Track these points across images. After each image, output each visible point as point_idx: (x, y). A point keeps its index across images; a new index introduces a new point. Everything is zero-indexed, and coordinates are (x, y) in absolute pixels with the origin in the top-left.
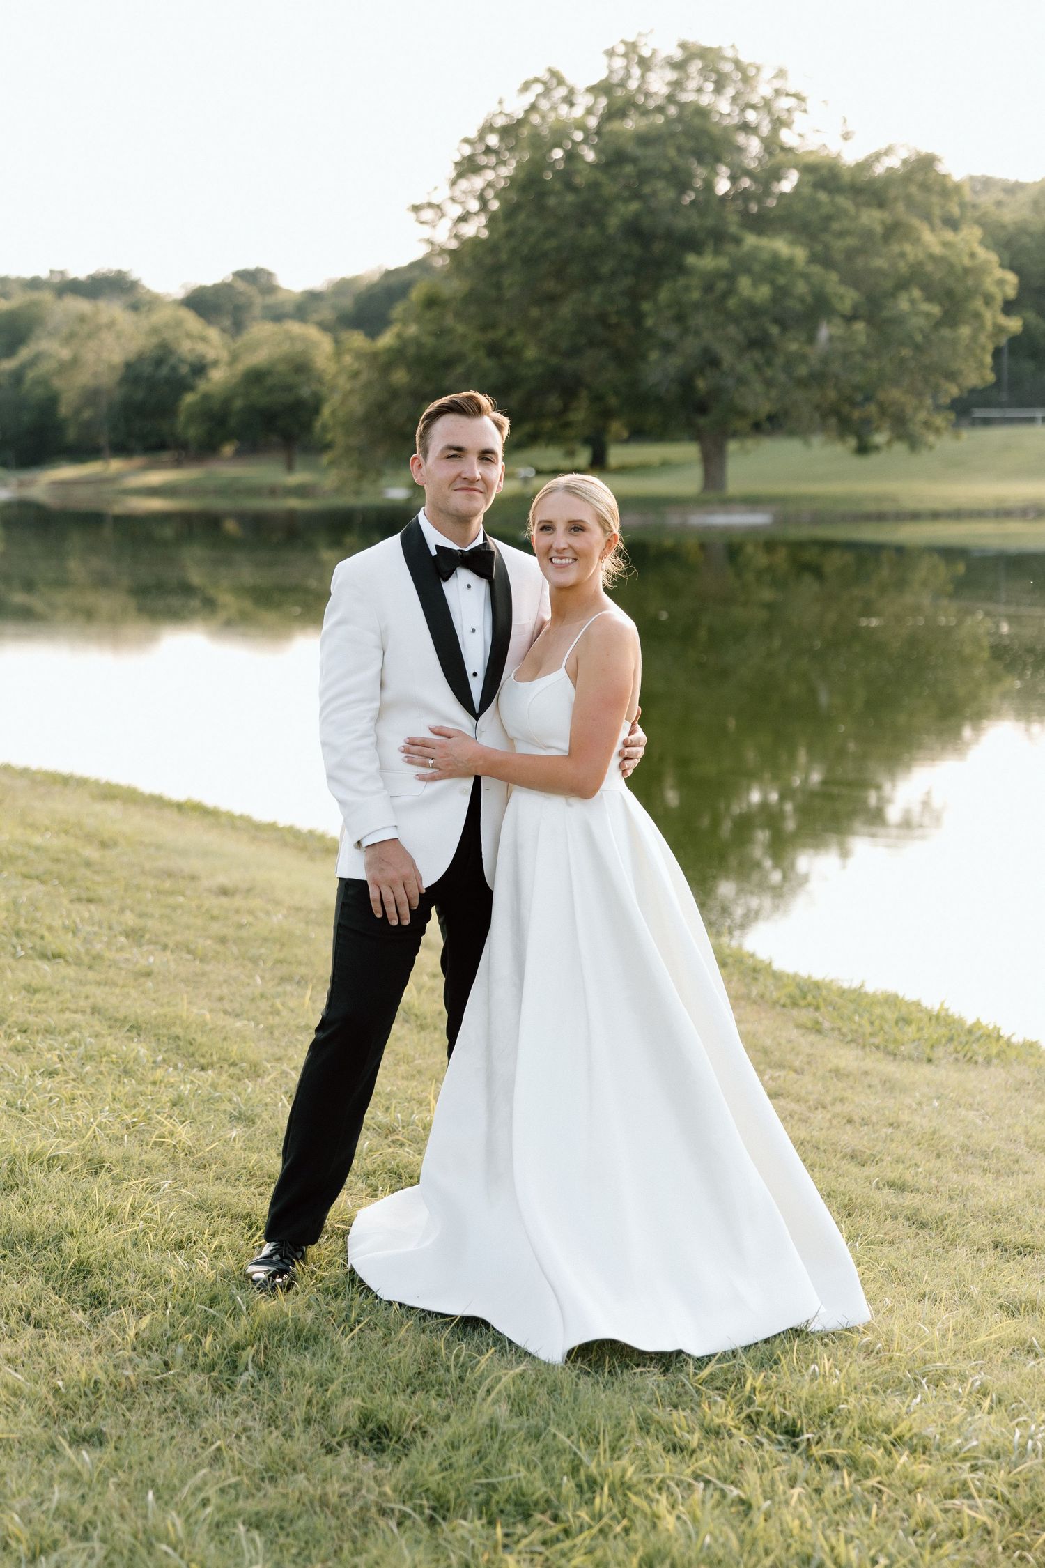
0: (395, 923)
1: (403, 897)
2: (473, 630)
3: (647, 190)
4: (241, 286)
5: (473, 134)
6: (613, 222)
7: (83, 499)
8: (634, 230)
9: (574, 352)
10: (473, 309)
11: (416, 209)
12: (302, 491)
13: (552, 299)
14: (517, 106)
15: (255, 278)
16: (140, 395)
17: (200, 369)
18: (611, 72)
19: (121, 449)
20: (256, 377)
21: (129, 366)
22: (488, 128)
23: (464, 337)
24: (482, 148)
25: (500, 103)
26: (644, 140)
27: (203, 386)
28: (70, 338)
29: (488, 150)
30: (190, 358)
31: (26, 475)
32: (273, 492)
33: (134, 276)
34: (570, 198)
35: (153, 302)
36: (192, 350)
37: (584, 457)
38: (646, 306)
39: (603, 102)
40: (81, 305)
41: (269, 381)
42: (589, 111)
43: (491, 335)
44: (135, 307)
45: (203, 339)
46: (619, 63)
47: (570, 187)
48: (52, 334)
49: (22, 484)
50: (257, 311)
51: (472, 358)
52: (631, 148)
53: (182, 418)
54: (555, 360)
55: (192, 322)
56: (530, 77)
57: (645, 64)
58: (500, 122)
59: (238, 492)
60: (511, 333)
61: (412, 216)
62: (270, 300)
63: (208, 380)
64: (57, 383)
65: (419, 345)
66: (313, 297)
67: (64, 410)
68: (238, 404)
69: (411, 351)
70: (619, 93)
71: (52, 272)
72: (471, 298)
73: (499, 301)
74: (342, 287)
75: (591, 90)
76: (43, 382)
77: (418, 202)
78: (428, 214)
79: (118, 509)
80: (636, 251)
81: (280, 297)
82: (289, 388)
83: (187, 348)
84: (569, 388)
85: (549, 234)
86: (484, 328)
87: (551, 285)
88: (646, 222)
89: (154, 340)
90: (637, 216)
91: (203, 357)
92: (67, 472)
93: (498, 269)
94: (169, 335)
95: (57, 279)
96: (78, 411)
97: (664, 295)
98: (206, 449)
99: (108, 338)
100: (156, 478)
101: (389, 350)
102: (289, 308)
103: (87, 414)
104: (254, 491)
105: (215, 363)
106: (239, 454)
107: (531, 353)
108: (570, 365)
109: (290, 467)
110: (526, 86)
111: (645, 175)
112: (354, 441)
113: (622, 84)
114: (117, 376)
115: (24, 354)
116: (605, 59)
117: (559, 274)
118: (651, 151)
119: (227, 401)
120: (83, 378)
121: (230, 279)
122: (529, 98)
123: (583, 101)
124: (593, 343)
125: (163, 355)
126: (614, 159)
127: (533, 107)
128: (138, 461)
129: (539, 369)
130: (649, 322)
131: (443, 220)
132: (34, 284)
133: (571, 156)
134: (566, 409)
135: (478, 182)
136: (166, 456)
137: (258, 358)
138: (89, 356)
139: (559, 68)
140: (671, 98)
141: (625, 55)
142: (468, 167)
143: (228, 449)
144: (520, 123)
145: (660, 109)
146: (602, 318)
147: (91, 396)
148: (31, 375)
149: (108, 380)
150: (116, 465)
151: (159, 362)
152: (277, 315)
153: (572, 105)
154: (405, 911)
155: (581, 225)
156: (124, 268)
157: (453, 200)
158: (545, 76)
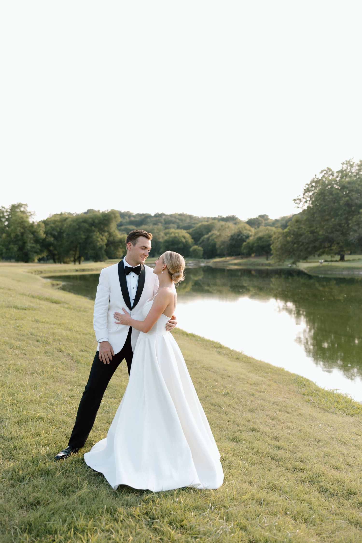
0: (105, 363)
1: (107, 357)
2: (133, 288)
3: (350, 194)
4: (260, 219)
5: (309, 183)
6: (342, 202)
7: (220, 266)
8: (348, 204)
9: (332, 232)
10: (307, 223)
11: (295, 200)
12: (269, 265)
13: (327, 220)
14: (320, 176)
15: (264, 217)
16: (234, 243)
17: (248, 237)
18: (343, 168)
19: (230, 255)
20: (260, 239)
21: (232, 236)
22: (313, 181)
23: (305, 229)
24: (310, 186)
25: (316, 176)
26: (349, 183)
27: (248, 241)
28: (219, 230)
29: (312, 186)
30: (245, 234)
31: (208, 260)
32: (263, 265)
33: (236, 217)
34: (331, 197)
35: (240, 222)
36: (246, 233)
37: (338, 257)
38: (350, 222)
39: (340, 174)
40: (223, 223)
41: (263, 240)
42: (337, 177)
43: (312, 229)
44: (235, 224)
45: (250, 230)
46: (345, 166)
47: (331, 194)
48: (216, 230)
49: (207, 262)
50: (263, 224)
51: (306, 234)
52: (346, 185)
53: (243, 248)
54: (327, 234)
55: (248, 227)
56: (323, 170)
57: (351, 166)
58: (316, 180)
59: (254, 265)
60: (316, 228)
61: (294, 202)
62: (266, 222)
63: (249, 239)
64: (216, 240)
65: (294, 231)
66: (277, 221)
67: (217, 246)
68: (256, 245)
69: (292, 232)
70: (344, 172)
71: (219, 216)
72: (307, 220)
73: (314, 221)
74: (283, 219)
75: (338, 172)
76: (213, 240)
77: (295, 198)
78: (298, 201)
79: (228, 268)
80: (347, 209)
81: (269, 221)
82: (268, 241)
83: (245, 232)
84: (331, 241)
85: (326, 205)
86: (310, 227)
87: (327, 217)
88: (350, 202)
89: (238, 231)
90: (348, 201)
91: (248, 234)
92: (217, 260)
93: (314, 214)
94: (241, 229)
95: (220, 217)
96: (220, 246)
97: (354, 219)
98: (248, 255)
99: (228, 230)
100: (236, 261)
101: (286, 232)
102: (271, 224)
103: (222, 247)
104: (259, 265)
105: (251, 236)
106: (256, 256)
107: (321, 233)
108: (330, 236)
109: (267, 259)
110: (322, 172)
111: (351, 191)
112: (278, 253)
113: (345, 170)
114: (229, 239)
115: (210, 234)
116: (341, 165)
117: (329, 214)
118: (351, 186)
119: (253, 244)
120: (222, 239)
121: (258, 217)
122: (323, 174)
123: (336, 175)
124: (336, 230)
125: (239, 234)
126: (343, 188)
127: (324, 176)
128: (233, 258)
129: (323, 236)
130: (350, 225)
131: (301, 203)
132: (214, 219)
133: (332, 187)
134: (331, 246)
135: (311, 194)
136: (240, 256)
137: (260, 234)
138: (223, 234)
139: (329, 167)
140: (358, 174)
141: (346, 164)
142: (307, 190)
143: (253, 255)
144: (320, 180)
145: (355, 176)
146: (340, 225)
147: (223, 243)
148: (211, 238)
149: (227, 239)
150: (228, 258)
151: (239, 235)
152: (267, 225)
153: (333, 176)
154: (108, 360)
155: (334, 203)
156: (234, 215)
157: (304, 198)
158: (327, 169)
